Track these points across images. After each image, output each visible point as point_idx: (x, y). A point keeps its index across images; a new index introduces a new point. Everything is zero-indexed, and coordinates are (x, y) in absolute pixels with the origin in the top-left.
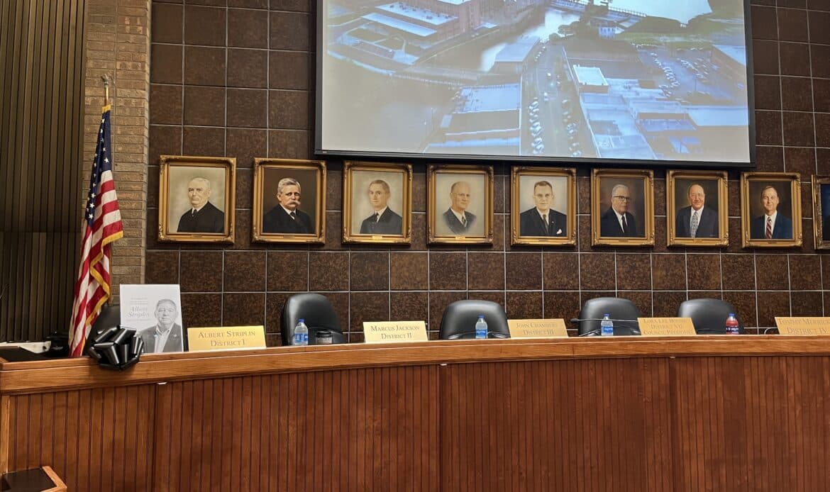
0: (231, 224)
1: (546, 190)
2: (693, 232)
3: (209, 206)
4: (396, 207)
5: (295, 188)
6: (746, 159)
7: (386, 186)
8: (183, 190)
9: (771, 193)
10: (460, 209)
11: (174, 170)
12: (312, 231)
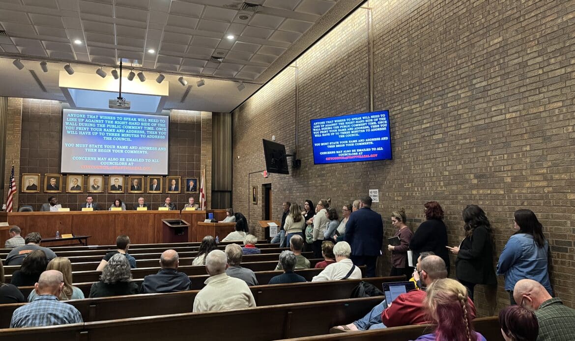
0: (38, 188)
1: (117, 180)
2: (154, 189)
3: (34, 184)
4: (79, 184)
5: (55, 180)
6: (167, 174)
7: (77, 180)
8: (28, 181)
9: (174, 181)
10: (96, 185)
11: (26, 177)
12: (58, 189)
